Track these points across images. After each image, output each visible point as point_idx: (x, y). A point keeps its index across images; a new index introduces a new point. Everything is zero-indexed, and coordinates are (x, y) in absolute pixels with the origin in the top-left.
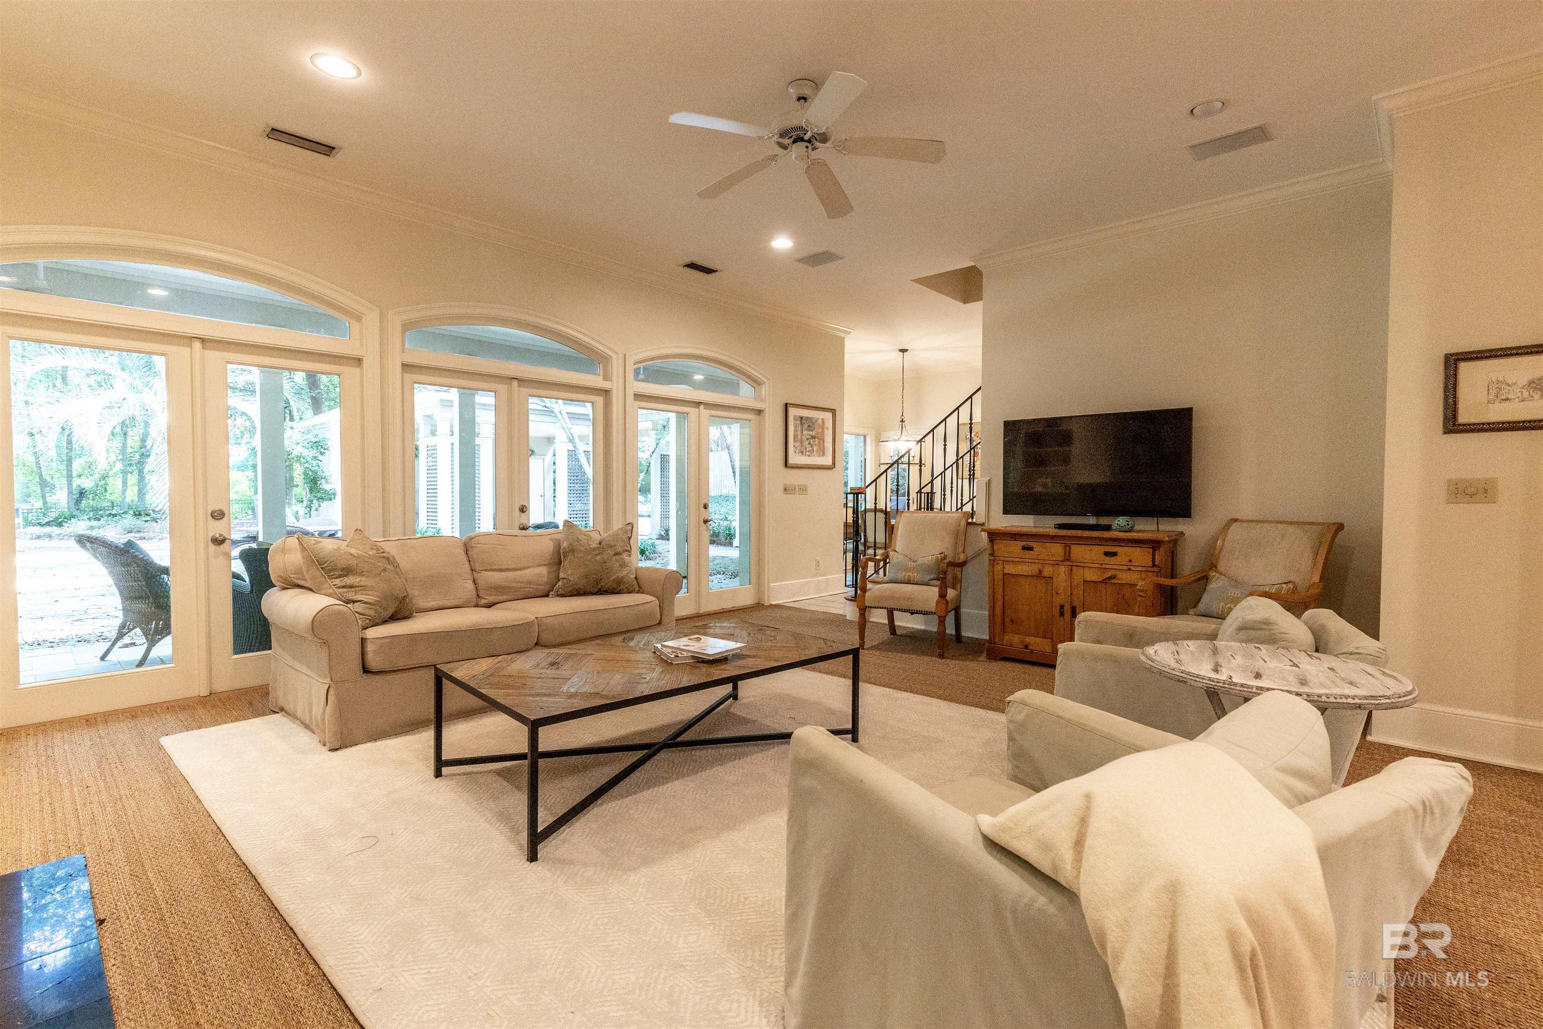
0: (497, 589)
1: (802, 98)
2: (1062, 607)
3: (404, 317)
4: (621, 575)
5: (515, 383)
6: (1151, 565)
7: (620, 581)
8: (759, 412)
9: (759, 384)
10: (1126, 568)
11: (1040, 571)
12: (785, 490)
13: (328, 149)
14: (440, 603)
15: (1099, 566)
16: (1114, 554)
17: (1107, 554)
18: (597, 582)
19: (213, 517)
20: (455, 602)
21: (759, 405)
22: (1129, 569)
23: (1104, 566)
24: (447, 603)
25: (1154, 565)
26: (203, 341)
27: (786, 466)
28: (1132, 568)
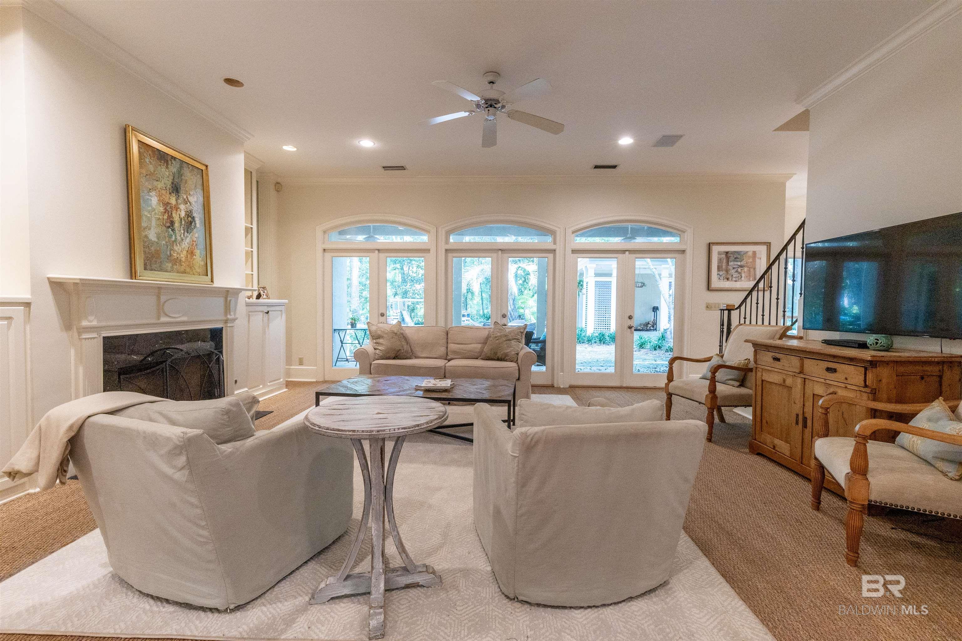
0: (455, 352)
1: (492, 82)
2: (797, 415)
3: (447, 228)
4: (506, 351)
5: (500, 252)
6: (863, 386)
7: (506, 355)
8: (683, 252)
9: (684, 232)
10: (843, 385)
11: (784, 381)
12: (707, 307)
13: (402, 168)
14: (428, 356)
15: (823, 381)
16: (834, 371)
17: (828, 370)
18: (496, 353)
19: (381, 315)
20: (435, 356)
21: (682, 247)
22: (846, 387)
23: (828, 382)
24: (431, 356)
25: (866, 386)
26: (379, 250)
27: (708, 289)
28: (849, 386)
